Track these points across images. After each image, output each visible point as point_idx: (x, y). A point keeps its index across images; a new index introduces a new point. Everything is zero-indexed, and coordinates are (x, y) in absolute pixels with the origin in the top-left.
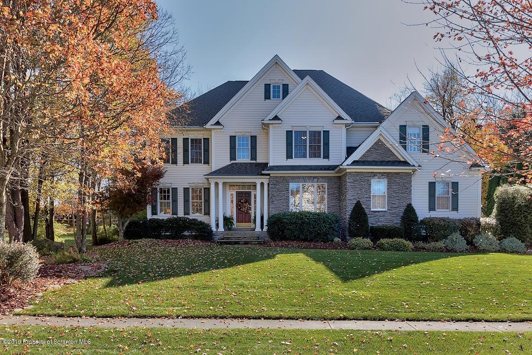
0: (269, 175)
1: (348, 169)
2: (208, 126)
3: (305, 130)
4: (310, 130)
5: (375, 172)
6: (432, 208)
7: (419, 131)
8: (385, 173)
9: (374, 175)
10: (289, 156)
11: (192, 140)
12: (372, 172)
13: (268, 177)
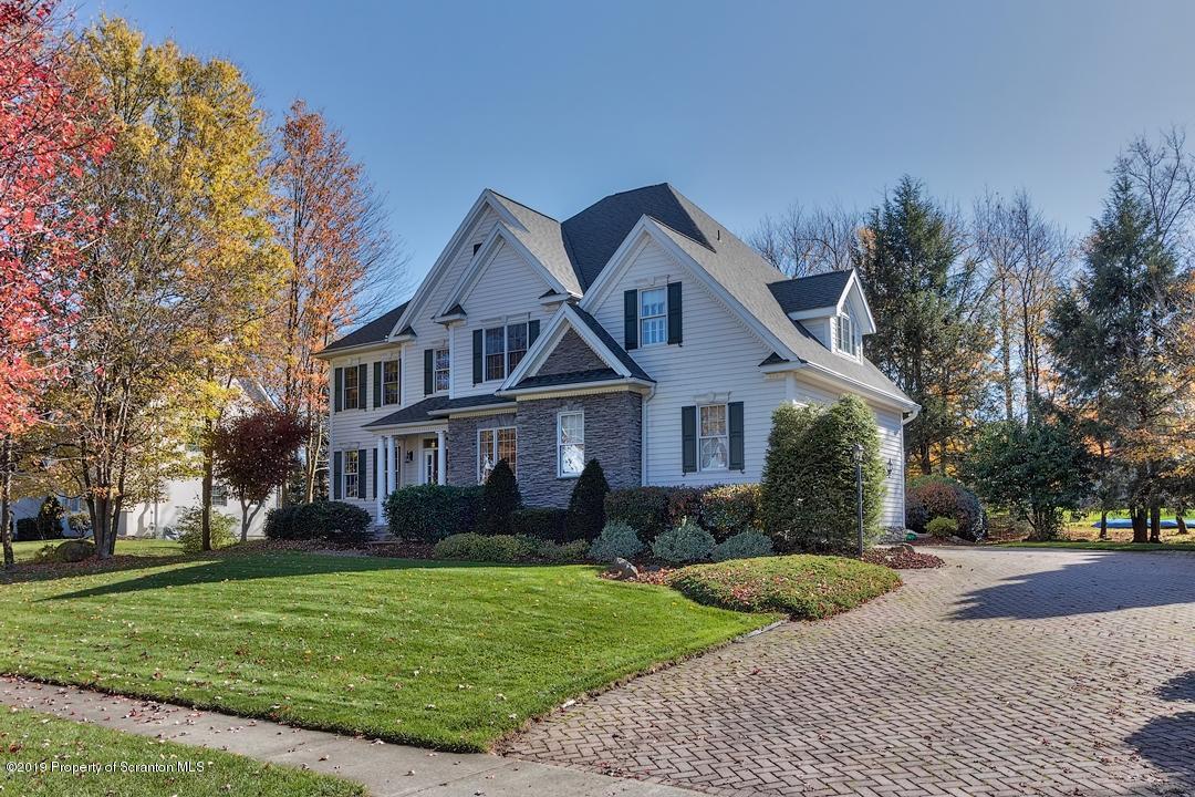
0: (446, 417)
1: (519, 395)
2: (391, 339)
3: (502, 325)
4: (510, 323)
5: (563, 398)
6: (689, 465)
7: (662, 298)
8: (579, 397)
9: (561, 402)
10: (477, 380)
11: (386, 364)
12: (558, 399)
13: (446, 421)
